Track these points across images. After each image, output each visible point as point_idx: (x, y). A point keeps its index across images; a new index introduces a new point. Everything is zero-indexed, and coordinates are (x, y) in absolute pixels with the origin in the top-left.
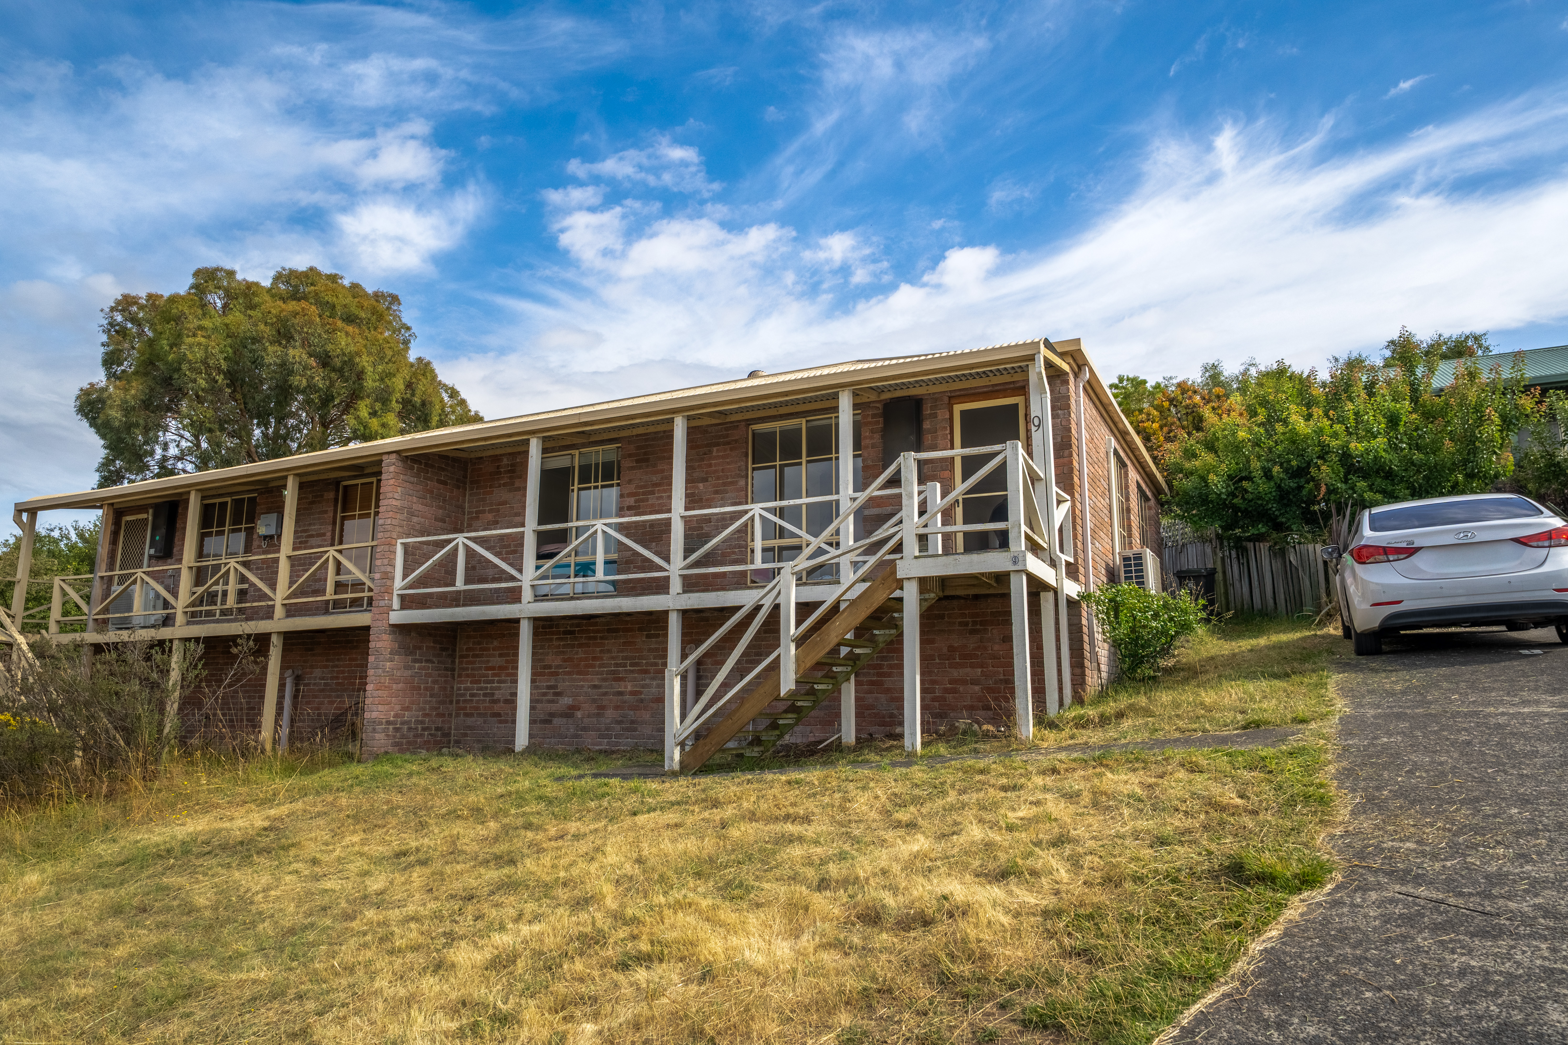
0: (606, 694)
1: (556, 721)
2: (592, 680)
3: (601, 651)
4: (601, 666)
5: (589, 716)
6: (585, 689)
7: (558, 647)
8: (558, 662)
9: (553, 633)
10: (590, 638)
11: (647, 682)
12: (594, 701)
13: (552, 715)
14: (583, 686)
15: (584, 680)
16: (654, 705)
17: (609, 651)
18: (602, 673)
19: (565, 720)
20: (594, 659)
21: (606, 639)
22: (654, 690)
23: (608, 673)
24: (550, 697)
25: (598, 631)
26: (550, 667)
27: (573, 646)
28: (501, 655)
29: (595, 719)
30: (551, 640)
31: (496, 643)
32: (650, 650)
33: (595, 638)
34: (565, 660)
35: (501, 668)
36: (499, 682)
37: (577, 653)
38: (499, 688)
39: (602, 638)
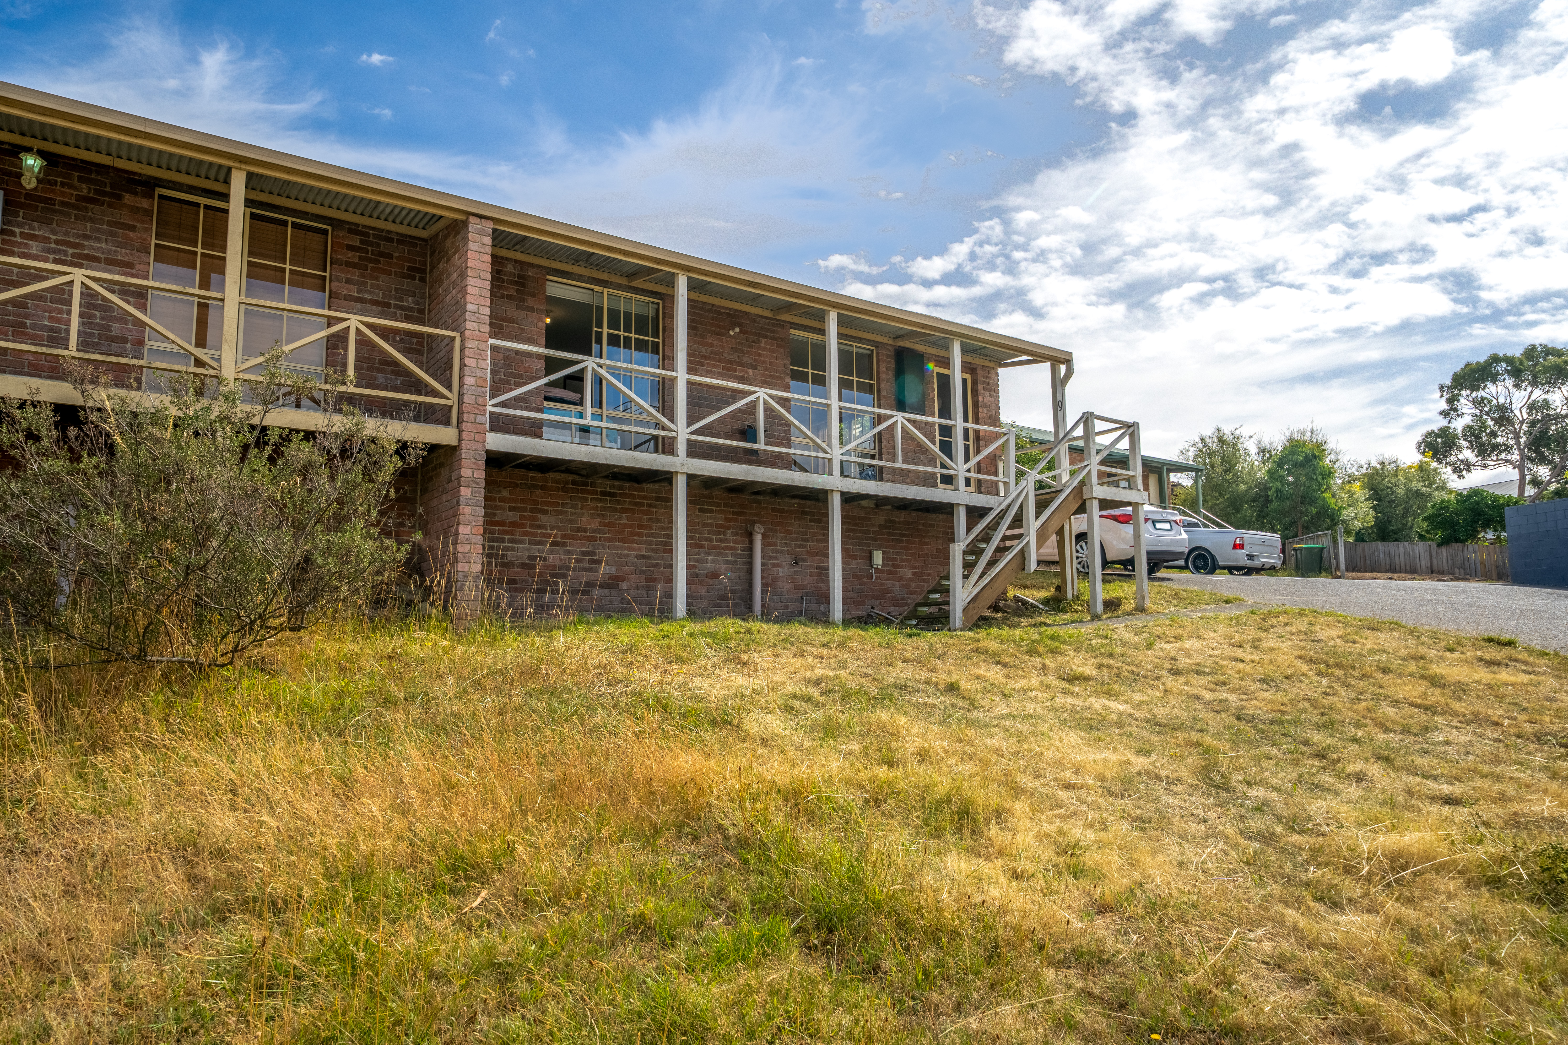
0: (656, 565)
1: (596, 592)
2: (639, 550)
3: (649, 520)
4: (648, 535)
5: (637, 588)
6: (632, 559)
7: (596, 508)
8: (595, 525)
9: (588, 492)
10: (636, 504)
11: (702, 556)
12: (642, 572)
13: (590, 585)
14: (628, 555)
15: (628, 549)
16: (710, 581)
17: (658, 520)
18: (651, 543)
19: (607, 591)
20: (640, 527)
21: (656, 507)
22: (709, 565)
23: (657, 543)
24: (585, 565)
25: (645, 498)
26: (585, 530)
27: (615, 510)
28: (512, 509)
29: (644, 592)
30: (586, 499)
31: (505, 493)
32: (704, 525)
33: (642, 505)
34: (605, 525)
35: (513, 524)
36: (511, 541)
37: (620, 518)
38: (512, 549)
39: (650, 505)
